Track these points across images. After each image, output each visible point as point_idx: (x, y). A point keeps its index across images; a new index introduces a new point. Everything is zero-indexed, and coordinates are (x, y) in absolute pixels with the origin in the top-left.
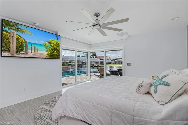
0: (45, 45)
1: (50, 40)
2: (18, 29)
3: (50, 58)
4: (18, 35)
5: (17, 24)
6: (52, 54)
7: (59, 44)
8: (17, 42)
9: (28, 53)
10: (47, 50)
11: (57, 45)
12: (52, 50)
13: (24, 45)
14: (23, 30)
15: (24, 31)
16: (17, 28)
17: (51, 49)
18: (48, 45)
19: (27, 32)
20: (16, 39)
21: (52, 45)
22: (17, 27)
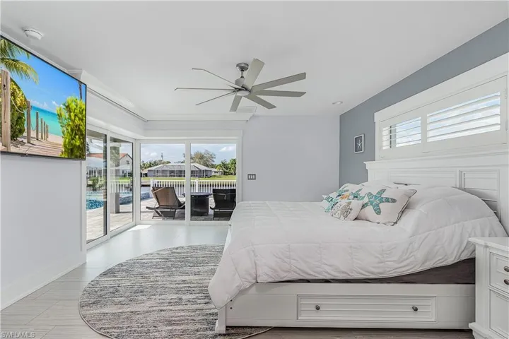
0: (60, 116)
1: (69, 99)
2: (13, 60)
3: (68, 158)
4: (14, 82)
5: (12, 44)
6: (72, 144)
7: (84, 112)
8: (12, 107)
9: (32, 142)
10: (63, 132)
11: (80, 116)
12: (72, 130)
13: (24, 114)
14: (22, 64)
15: (24, 68)
16: (12, 58)
17: (69, 128)
18: (65, 114)
19: (29, 72)
20: (11, 96)
21: (72, 114)
22: (13, 55)
